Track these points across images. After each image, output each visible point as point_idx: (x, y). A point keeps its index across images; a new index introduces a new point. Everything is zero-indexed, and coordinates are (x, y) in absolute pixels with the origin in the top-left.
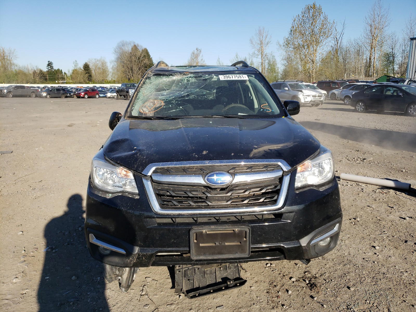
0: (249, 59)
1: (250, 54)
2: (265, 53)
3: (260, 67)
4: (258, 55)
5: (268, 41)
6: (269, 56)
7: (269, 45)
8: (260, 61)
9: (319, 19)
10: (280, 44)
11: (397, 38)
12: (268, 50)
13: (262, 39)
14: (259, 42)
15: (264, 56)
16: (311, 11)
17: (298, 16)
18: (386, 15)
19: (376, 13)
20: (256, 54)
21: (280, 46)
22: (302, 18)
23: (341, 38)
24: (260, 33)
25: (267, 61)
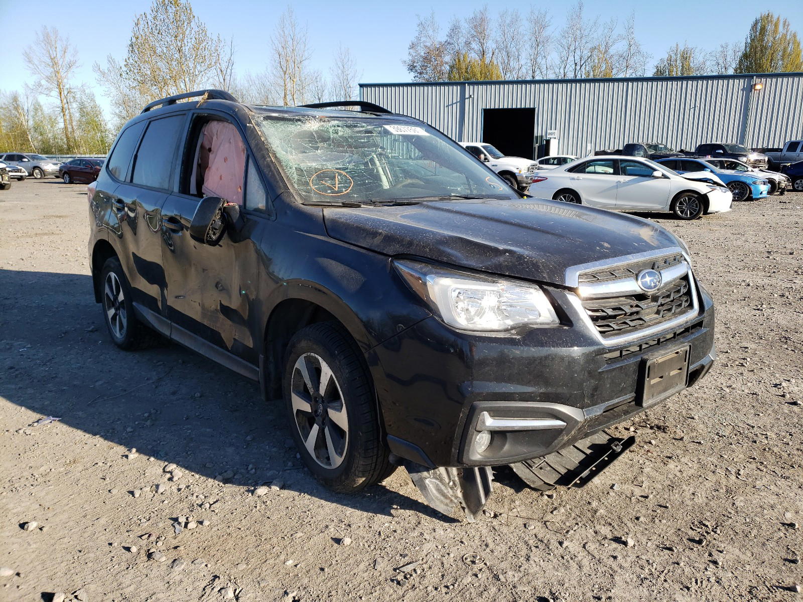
0: (25, 97)
1: (28, 86)
2: (67, 86)
3: (60, 118)
4: (50, 90)
5: (69, 61)
6: (79, 93)
7: (74, 69)
8: (58, 102)
9: (189, 29)
10: (101, 69)
11: (323, 80)
12: (73, 81)
13: (55, 53)
14: (49, 61)
15: (66, 93)
16: (170, 11)
17: (143, 16)
18: (303, 39)
19: (287, 33)
20: (45, 87)
21: (103, 74)
22: (153, 21)
23: (229, 70)
24: (48, 40)
25: (75, 105)
